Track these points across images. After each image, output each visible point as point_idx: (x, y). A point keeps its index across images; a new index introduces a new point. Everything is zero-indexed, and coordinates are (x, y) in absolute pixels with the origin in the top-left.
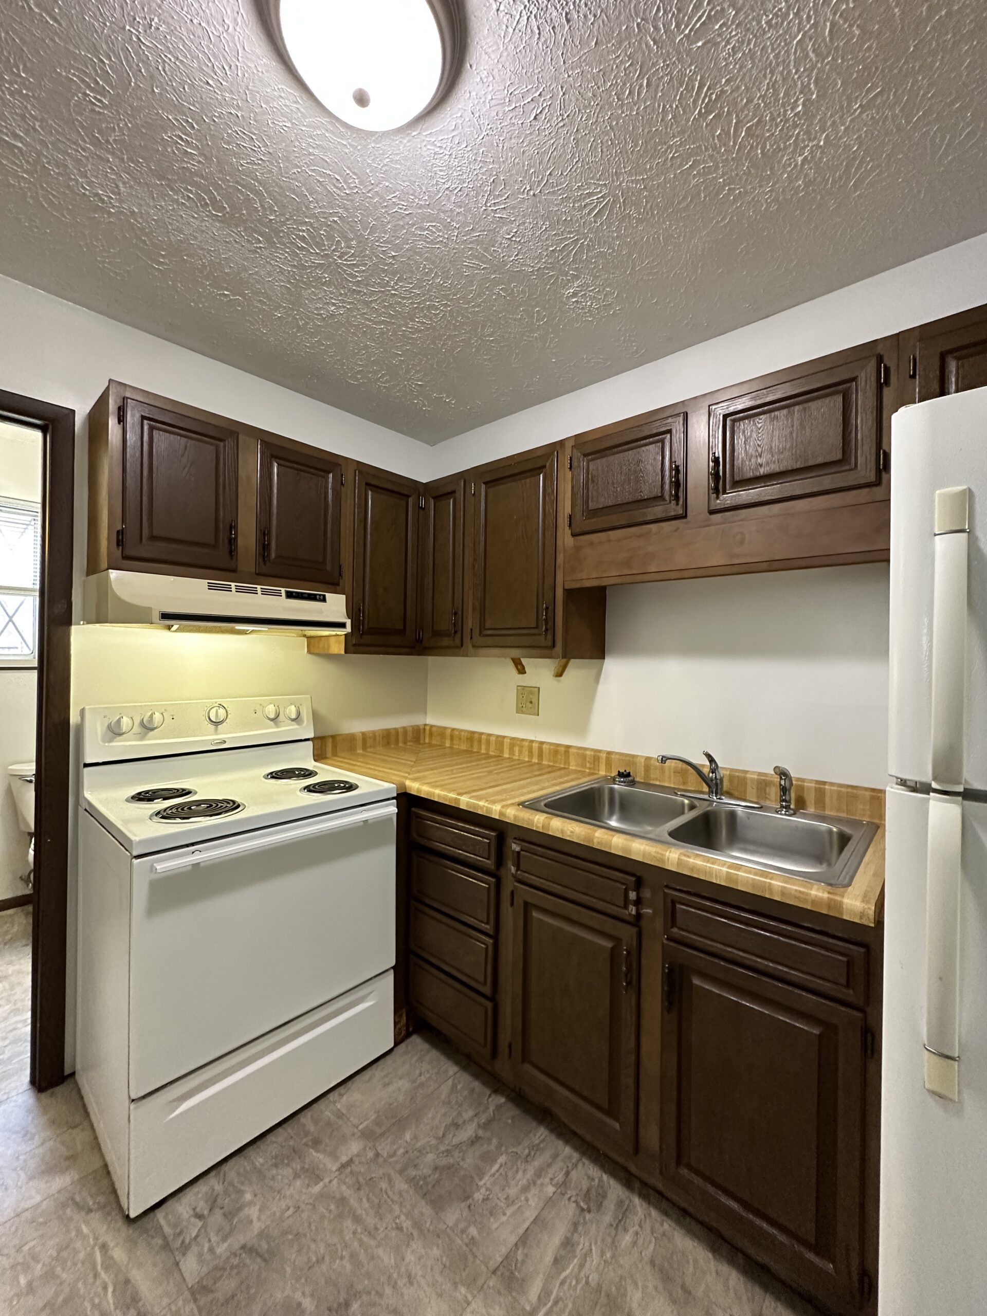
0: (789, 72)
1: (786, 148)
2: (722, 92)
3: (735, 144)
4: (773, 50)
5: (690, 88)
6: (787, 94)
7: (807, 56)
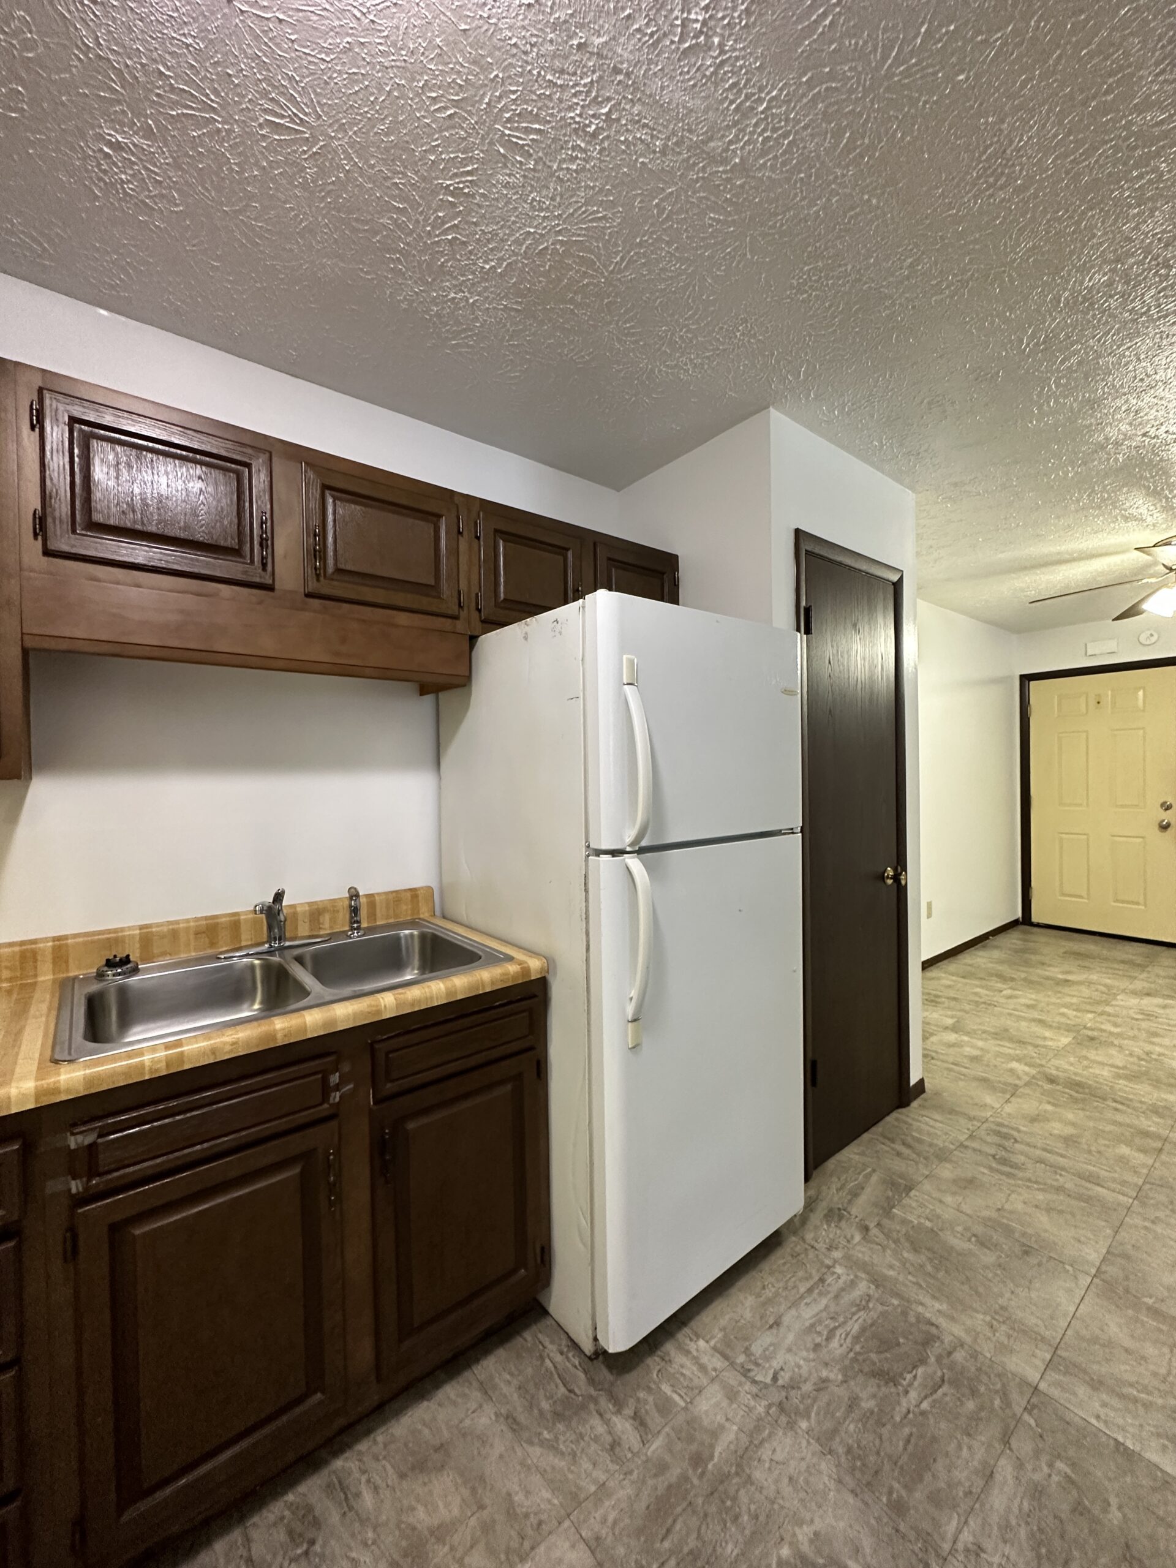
0: (507, 240)
1: (455, 278)
2: (473, 196)
3: (437, 236)
4: (517, 217)
5: (464, 162)
6: (492, 250)
7: (521, 245)
